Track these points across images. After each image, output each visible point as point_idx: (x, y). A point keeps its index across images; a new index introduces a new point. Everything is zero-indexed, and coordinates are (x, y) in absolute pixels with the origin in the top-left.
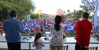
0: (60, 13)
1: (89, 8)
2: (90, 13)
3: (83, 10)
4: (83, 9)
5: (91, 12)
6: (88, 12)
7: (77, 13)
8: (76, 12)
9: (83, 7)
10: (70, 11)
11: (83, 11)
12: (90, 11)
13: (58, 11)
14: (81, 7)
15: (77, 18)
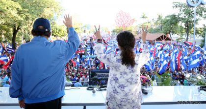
0: (124, 21)
1: (194, 9)
2: (197, 20)
3: (179, 14)
4: (180, 11)
5: (201, 18)
6: (193, 17)
7: (166, 22)
8: (163, 18)
9: (179, 6)
10: (146, 17)
11: (180, 16)
12: (198, 17)
13: (119, 18)
14: (176, 7)
15: (167, 34)
